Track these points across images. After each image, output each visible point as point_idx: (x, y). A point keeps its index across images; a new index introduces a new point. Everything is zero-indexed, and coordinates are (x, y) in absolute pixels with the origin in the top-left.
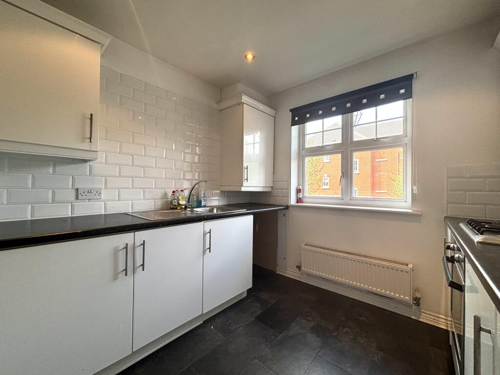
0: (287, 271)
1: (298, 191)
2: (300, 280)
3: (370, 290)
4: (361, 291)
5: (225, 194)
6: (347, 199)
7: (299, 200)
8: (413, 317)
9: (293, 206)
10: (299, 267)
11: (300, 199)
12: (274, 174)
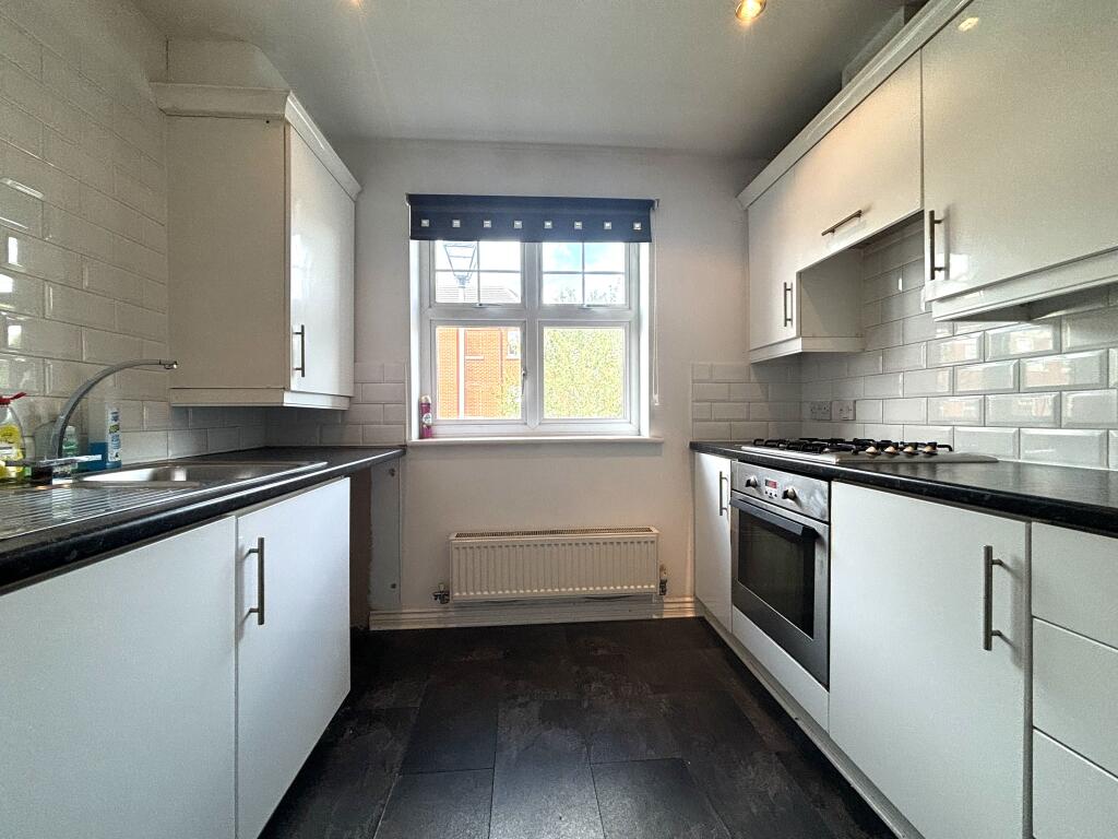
0: (403, 616)
1: (425, 408)
2: (442, 626)
3: (599, 594)
4: (574, 603)
5: (190, 417)
6: (533, 424)
7: (425, 432)
8: (655, 617)
9: (416, 447)
10: (443, 597)
11: (429, 427)
12: (355, 361)
